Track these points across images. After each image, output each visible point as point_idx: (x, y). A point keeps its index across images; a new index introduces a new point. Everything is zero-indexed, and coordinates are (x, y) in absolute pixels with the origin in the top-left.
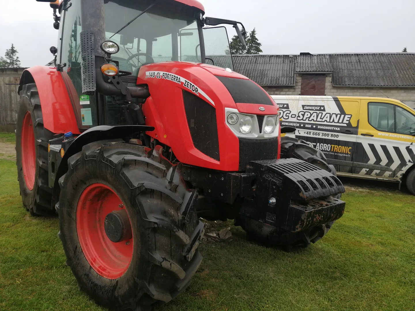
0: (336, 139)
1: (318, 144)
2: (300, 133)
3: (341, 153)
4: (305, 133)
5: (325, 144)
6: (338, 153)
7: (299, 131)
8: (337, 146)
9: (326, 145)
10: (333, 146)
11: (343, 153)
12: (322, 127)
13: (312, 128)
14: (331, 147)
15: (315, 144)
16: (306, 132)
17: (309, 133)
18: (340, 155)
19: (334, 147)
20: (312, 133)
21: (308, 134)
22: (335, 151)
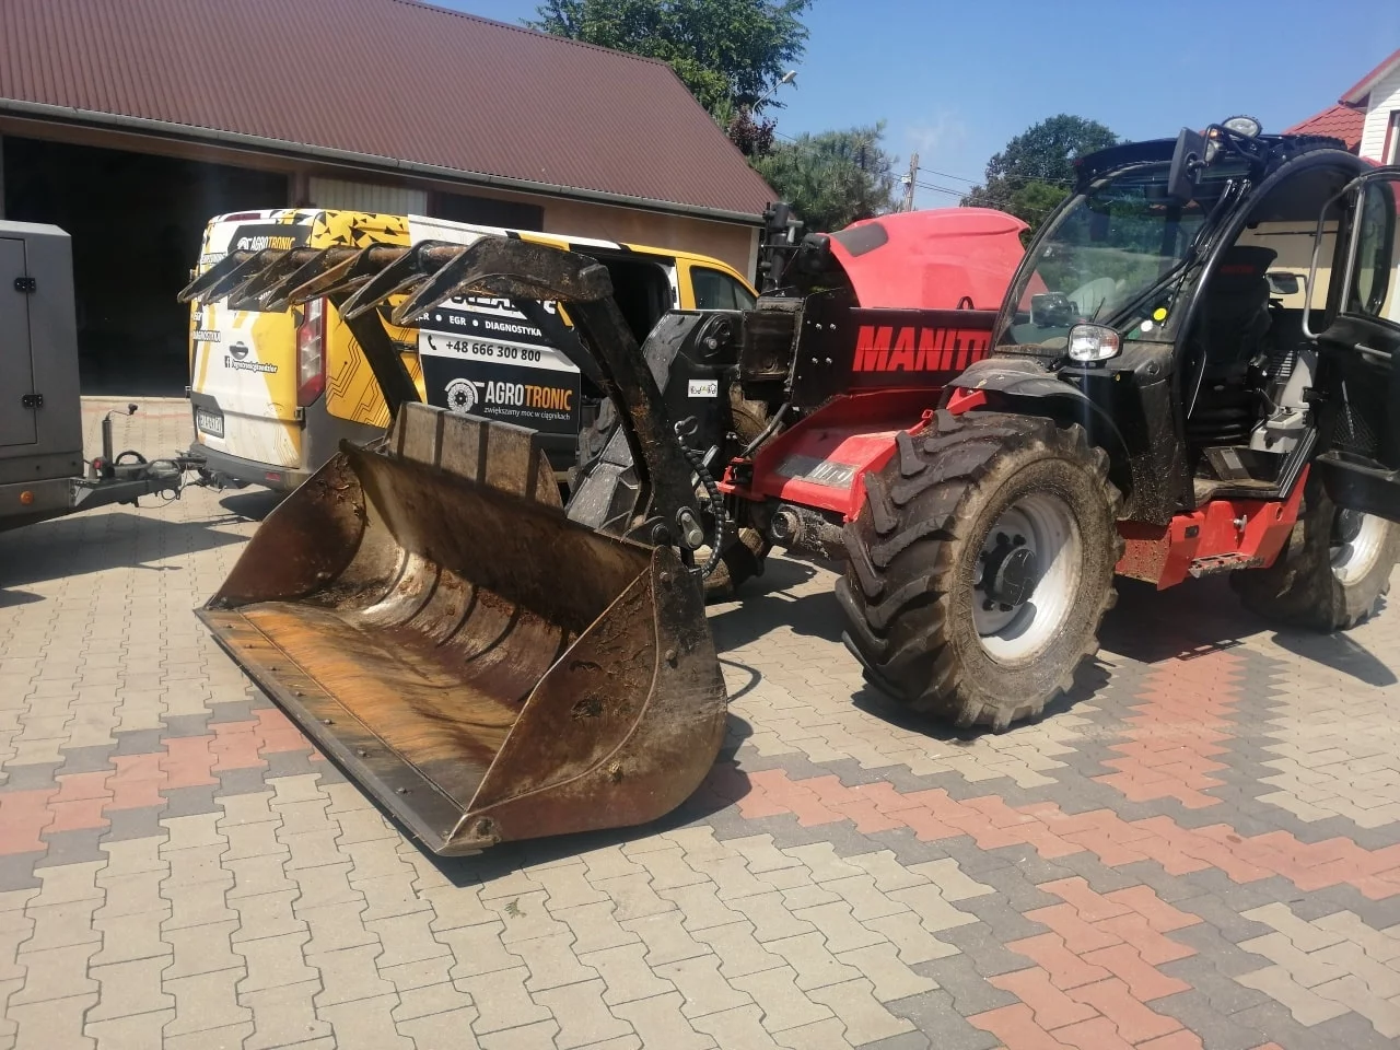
0: (533, 364)
1: (491, 384)
2: (434, 348)
3: (549, 410)
4: (450, 346)
5: (508, 385)
6: (541, 410)
7: (430, 338)
8: (540, 389)
9: (512, 385)
10: (529, 388)
11: (553, 411)
12: (496, 326)
13: (468, 329)
14: (526, 390)
15: (482, 385)
16: (453, 343)
17: (461, 347)
18: (547, 416)
19: (532, 391)
20: (470, 347)
21: (458, 349)
22: (534, 405)
